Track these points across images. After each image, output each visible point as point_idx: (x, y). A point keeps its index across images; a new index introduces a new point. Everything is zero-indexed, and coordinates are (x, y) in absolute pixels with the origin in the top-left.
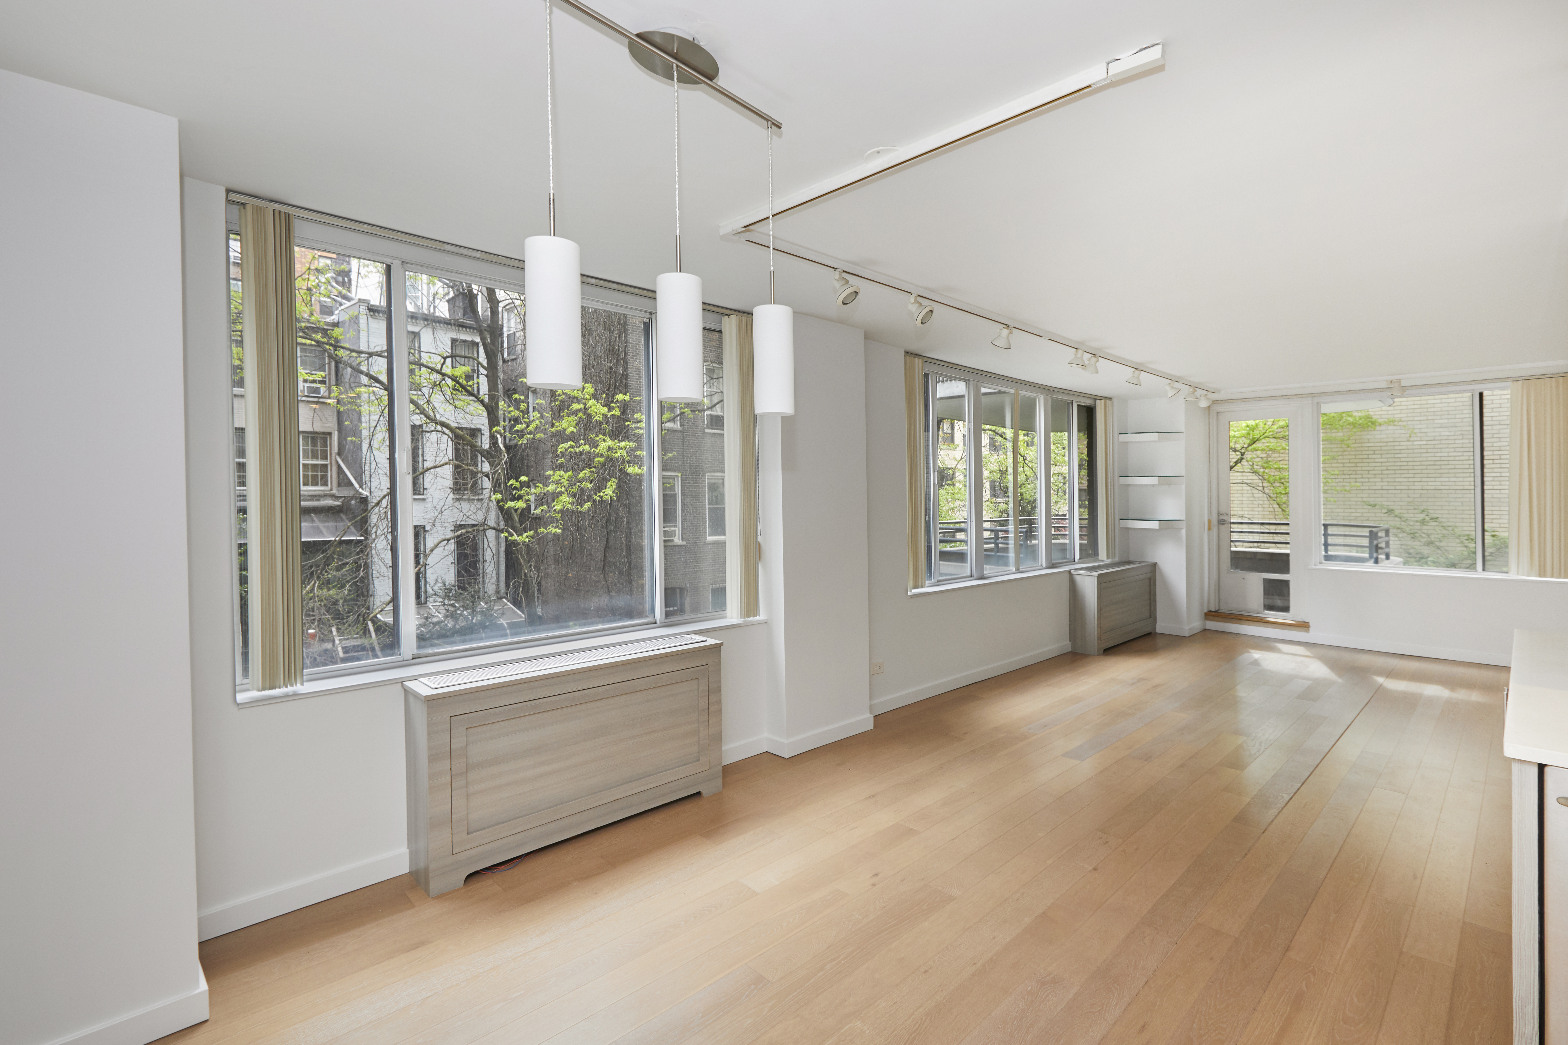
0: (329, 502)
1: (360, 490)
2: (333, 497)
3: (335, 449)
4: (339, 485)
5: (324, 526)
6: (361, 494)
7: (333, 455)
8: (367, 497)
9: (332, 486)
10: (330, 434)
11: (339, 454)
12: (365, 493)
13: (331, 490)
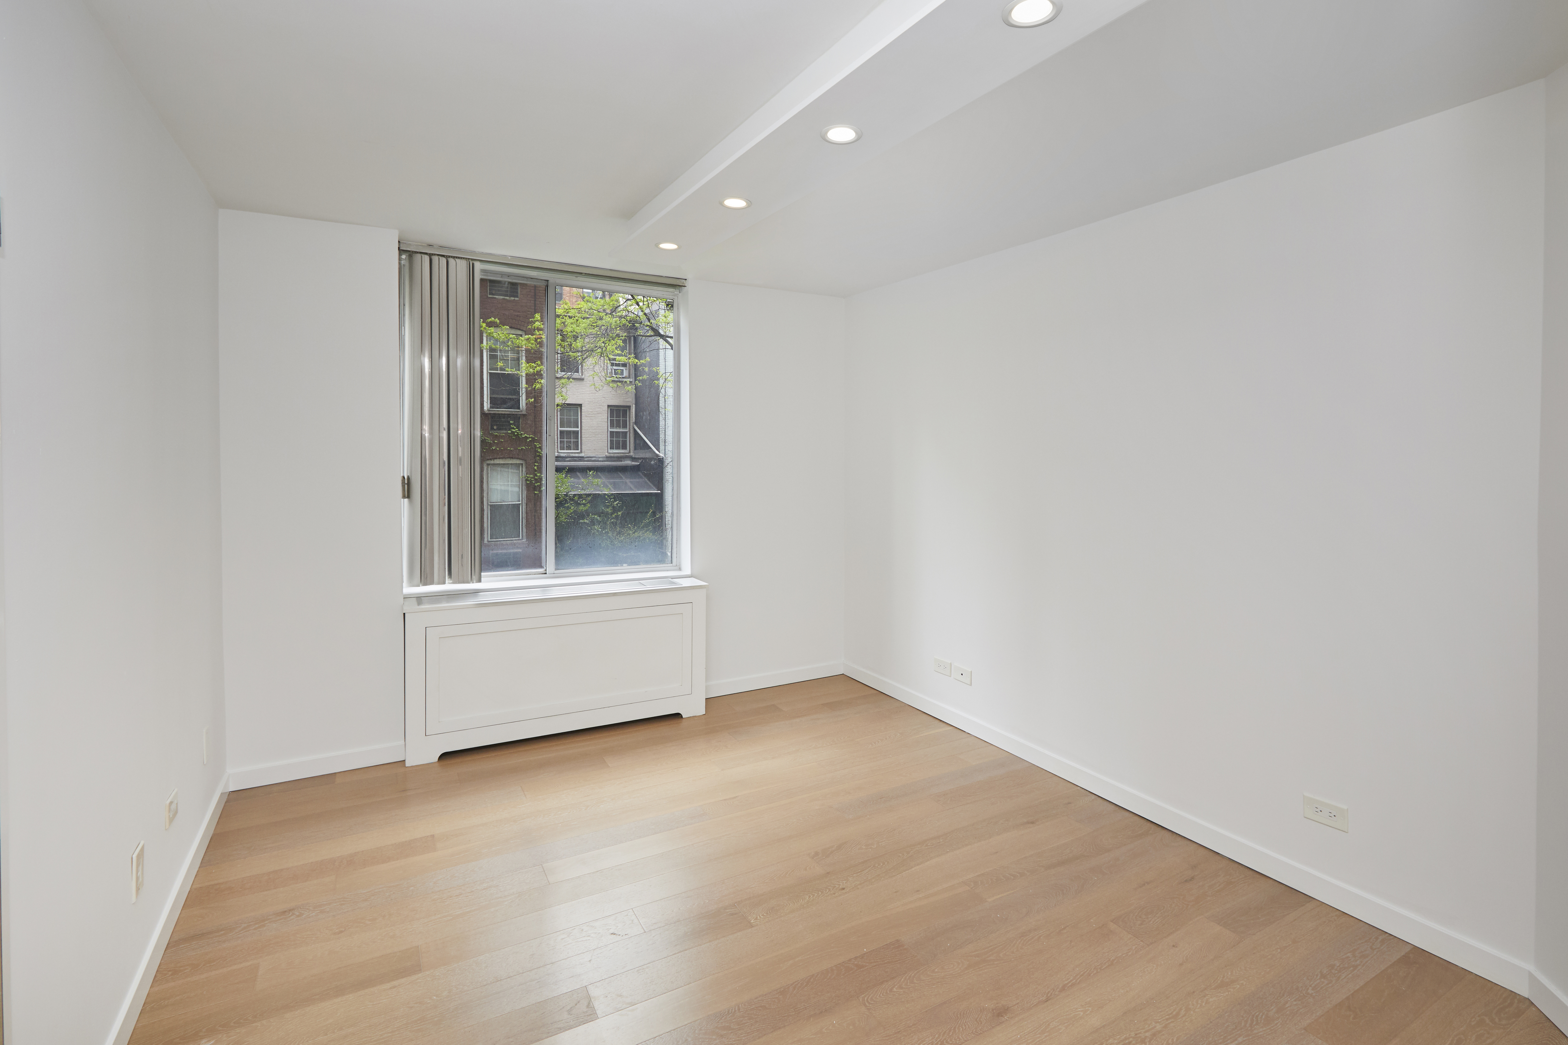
0: (628, 462)
1: (657, 452)
2: (633, 459)
3: (633, 419)
4: (635, 449)
5: (630, 482)
6: (657, 455)
7: (631, 424)
8: (663, 458)
9: (630, 450)
10: (629, 407)
11: (636, 423)
12: (662, 455)
13: (630, 452)
